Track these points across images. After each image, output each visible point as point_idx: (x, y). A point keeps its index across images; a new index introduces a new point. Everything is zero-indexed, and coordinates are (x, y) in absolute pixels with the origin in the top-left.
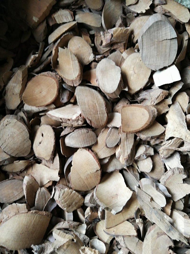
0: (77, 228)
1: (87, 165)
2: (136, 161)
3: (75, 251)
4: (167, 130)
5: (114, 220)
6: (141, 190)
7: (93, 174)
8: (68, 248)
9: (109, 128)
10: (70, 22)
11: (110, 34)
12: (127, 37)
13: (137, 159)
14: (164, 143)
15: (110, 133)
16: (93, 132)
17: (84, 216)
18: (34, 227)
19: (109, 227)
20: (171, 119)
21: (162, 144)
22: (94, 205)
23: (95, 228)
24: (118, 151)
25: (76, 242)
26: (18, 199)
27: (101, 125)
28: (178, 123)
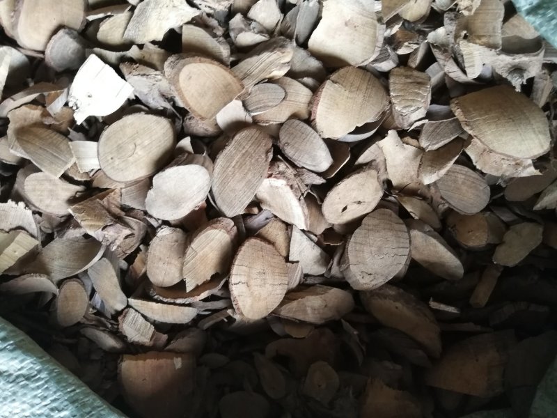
0: (443, 45)
1: (337, 105)
2: (270, 32)
3: (479, 21)
4: (182, 20)
7: (344, 84)
8: (482, 34)
9: (253, 117)
10: (136, 311)
11: (105, 232)
12: (87, 203)
13: (266, 35)
14: (208, 11)
15: (261, 108)
16: (280, 136)
17: (416, 50)
18: (490, 110)
20: (161, 28)
21: (211, 11)
22: (389, 48)
23: (422, 19)
24: (279, 73)
25: (465, 30)
26: (466, 169)
27: (258, 132)
28: (159, 10)
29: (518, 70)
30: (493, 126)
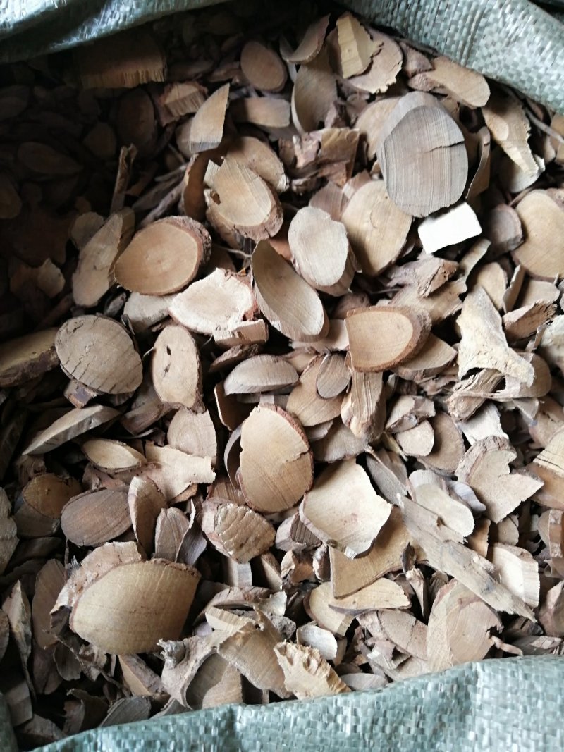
0: (265, 602)
2: (394, 434)
3: (263, 653)
4: (462, 353)
5: (353, 575)
6: (412, 503)
7: (295, 464)
8: (247, 644)
11: (315, 142)
12: (352, 150)
13: (392, 427)
14: (457, 386)
15: (327, 366)
17: (280, 572)
18: (160, 598)
19: (341, 594)
20: (468, 327)
21: (454, 389)
22: (302, 545)
23: (308, 603)
24: (346, 410)
25: (264, 630)
26: (117, 534)
28: (485, 335)
29: (182, 657)
30: (141, 586)
